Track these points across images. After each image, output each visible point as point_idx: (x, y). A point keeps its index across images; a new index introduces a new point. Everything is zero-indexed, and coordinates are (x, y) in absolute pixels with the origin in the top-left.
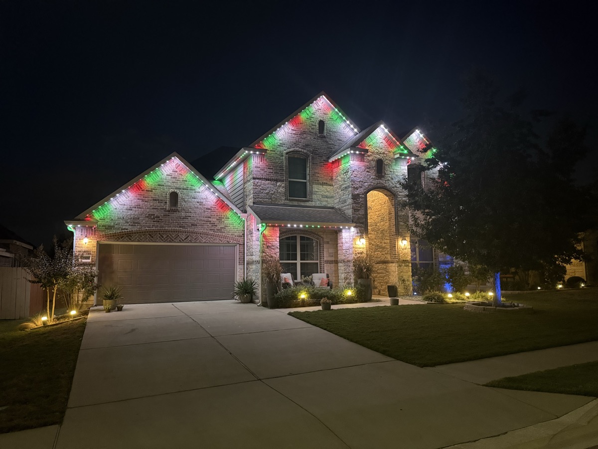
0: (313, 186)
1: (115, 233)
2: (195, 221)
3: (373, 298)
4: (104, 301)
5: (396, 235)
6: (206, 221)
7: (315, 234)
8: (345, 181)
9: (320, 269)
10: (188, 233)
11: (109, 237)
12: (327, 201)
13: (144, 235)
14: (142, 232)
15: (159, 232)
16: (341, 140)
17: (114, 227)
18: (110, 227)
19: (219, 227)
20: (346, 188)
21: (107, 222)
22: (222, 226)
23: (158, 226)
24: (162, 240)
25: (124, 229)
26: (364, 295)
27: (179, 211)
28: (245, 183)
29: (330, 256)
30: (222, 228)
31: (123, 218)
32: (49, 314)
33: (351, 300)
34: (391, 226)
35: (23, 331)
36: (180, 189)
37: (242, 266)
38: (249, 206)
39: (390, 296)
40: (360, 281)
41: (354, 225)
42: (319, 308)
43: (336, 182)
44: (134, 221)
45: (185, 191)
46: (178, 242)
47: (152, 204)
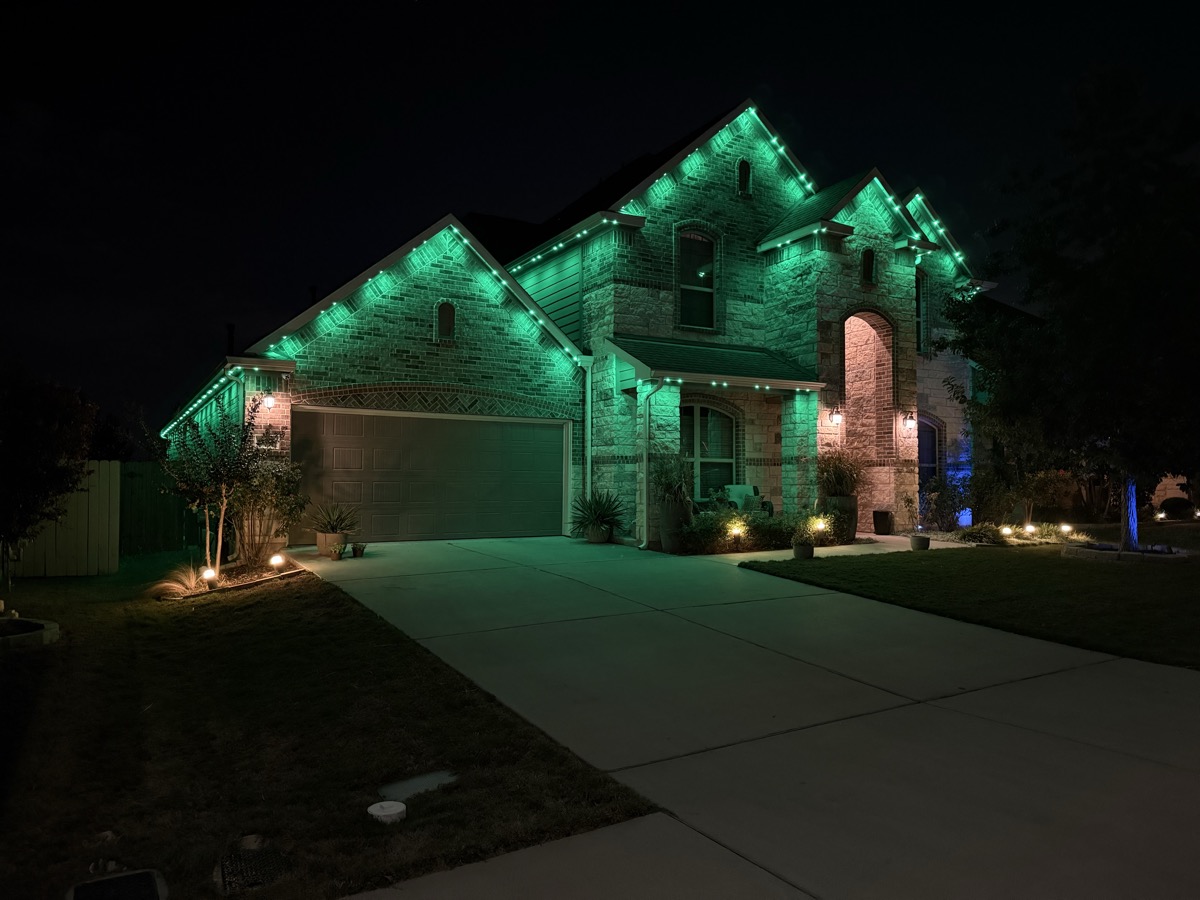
0: (728, 301)
1: (330, 388)
2: (488, 368)
3: (857, 536)
4: (319, 535)
5: (894, 408)
6: (511, 370)
7: (729, 403)
8: (799, 294)
9: (737, 475)
10: (475, 393)
11: (316, 397)
12: (751, 335)
13: (388, 395)
14: (386, 389)
15: (419, 389)
16: (780, 206)
17: (325, 374)
18: (318, 375)
19: (535, 383)
20: (801, 307)
21: (311, 363)
22: (541, 381)
23: (416, 376)
24: (425, 407)
25: (348, 380)
26: (843, 532)
27: (457, 347)
28: (586, 291)
29: (755, 450)
30: (541, 385)
31: (346, 356)
32: (209, 564)
33: (823, 540)
34: (881, 390)
35: (164, 600)
36: (458, 297)
37: (579, 468)
38: (608, 339)
39: (878, 532)
40: (834, 500)
41: (823, 385)
42: (788, 555)
43: (772, 295)
44: (369, 363)
45: (468, 302)
46: (456, 413)
47: (403, 328)
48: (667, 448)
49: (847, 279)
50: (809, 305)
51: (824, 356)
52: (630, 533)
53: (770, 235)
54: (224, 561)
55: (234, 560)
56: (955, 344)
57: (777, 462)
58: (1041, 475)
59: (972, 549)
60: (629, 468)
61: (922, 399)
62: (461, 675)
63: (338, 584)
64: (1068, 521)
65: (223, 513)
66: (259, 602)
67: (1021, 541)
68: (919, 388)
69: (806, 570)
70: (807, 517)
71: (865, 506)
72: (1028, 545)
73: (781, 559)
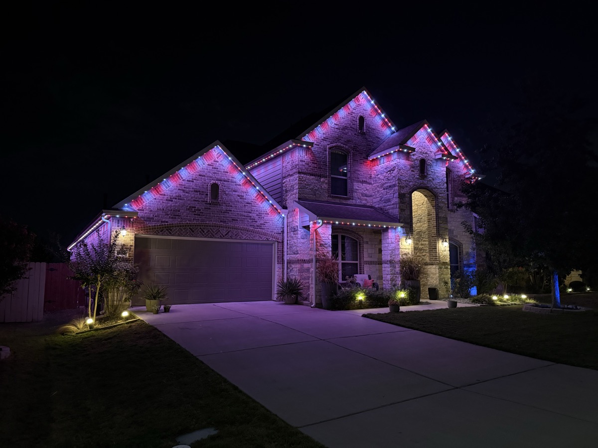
0: (354, 183)
1: (155, 226)
2: (236, 216)
3: (421, 301)
4: (147, 301)
5: (437, 236)
6: (247, 216)
7: (356, 233)
8: (389, 180)
9: (360, 269)
10: (228, 228)
11: (148, 230)
12: (366, 200)
13: (184, 229)
14: (183, 226)
15: (200, 226)
16: (379, 138)
17: (153, 218)
18: (149, 219)
19: (258, 223)
20: (390, 186)
21: (146, 213)
22: (262, 222)
23: (199, 220)
24: (203, 235)
25: (164, 222)
26: (414, 298)
27: (220, 205)
28: (285, 177)
29: (369, 256)
30: (262, 224)
31: (163, 209)
32: (90, 316)
33: (404, 302)
34: (430, 227)
35: (66, 335)
36: (221, 180)
37: (280, 266)
38: (295, 201)
39: (431, 299)
40: (409, 282)
41: (402, 225)
42: (386, 310)
43: (376, 181)
44: (175, 213)
45: (226, 183)
46: (218, 238)
47: (193, 196)
48: (324, 256)
49: (412, 173)
50: (394, 185)
51: (402, 210)
52: (306, 299)
53: (375, 152)
54: (98, 314)
55: (103, 314)
56: (467, 205)
57: (380, 263)
58: (511, 270)
59: (478, 307)
60: (306, 266)
61: (451, 232)
62: (221, 376)
63: (155, 326)
64: (525, 293)
65: (98, 289)
66: (115, 336)
67: (502, 303)
68: (449, 226)
69: (396, 318)
70: (396, 291)
71: (424, 285)
72: (505, 305)
73: (383, 313)
